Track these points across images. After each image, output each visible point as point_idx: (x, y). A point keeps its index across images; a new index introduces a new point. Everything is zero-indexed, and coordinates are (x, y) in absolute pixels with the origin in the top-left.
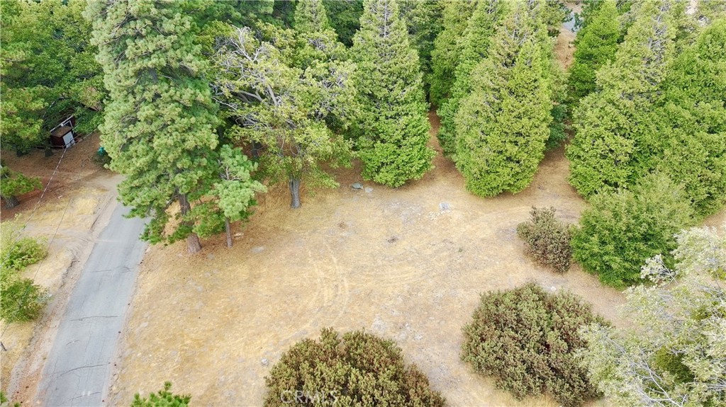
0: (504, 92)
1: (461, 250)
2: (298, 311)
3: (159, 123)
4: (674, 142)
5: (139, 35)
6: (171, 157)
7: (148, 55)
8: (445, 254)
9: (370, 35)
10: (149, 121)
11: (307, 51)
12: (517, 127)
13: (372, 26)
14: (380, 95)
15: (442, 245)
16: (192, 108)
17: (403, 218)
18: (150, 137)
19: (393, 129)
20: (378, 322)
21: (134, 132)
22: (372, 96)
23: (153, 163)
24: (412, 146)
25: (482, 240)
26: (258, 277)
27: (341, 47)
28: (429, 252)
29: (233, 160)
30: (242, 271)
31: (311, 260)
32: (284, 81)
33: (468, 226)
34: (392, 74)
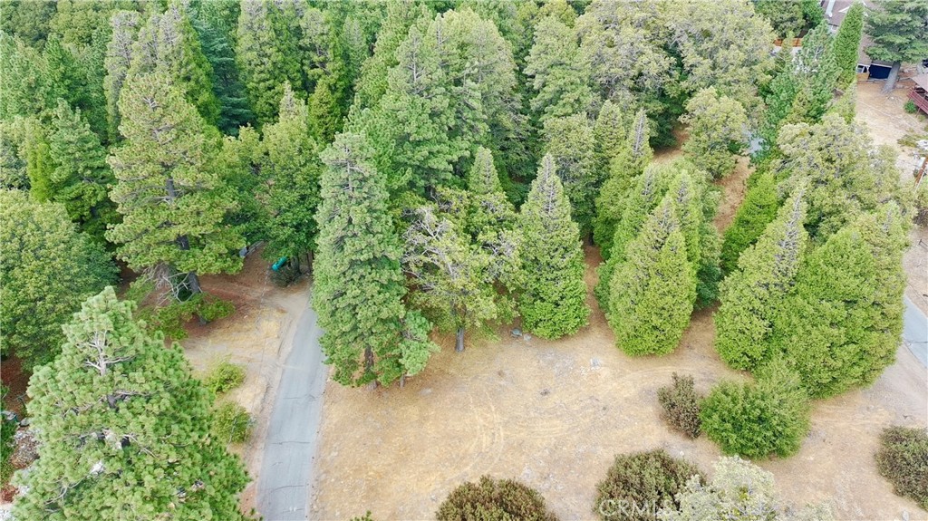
0: (652, 272)
1: (604, 409)
2: (461, 455)
4: (801, 331)
6: (369, 325)
7: (361, 251)
8: (591, 411)
9: (536, 210)
12: (661, 303)
14: (543, 261)
15: (589, 401)
16: (387, 286)
17: (556, 371)
19: (553, 291)
20: (527, 471)
21: (341, 303)
24: (569, 306)
25: (626, 399)
26: (426, 419)
27: (509, 210)
28: (576, 408)
29: (415, 324)
30: (413, 411)
31: (472, 406)
33: (615, 384)
34: (553, 244)
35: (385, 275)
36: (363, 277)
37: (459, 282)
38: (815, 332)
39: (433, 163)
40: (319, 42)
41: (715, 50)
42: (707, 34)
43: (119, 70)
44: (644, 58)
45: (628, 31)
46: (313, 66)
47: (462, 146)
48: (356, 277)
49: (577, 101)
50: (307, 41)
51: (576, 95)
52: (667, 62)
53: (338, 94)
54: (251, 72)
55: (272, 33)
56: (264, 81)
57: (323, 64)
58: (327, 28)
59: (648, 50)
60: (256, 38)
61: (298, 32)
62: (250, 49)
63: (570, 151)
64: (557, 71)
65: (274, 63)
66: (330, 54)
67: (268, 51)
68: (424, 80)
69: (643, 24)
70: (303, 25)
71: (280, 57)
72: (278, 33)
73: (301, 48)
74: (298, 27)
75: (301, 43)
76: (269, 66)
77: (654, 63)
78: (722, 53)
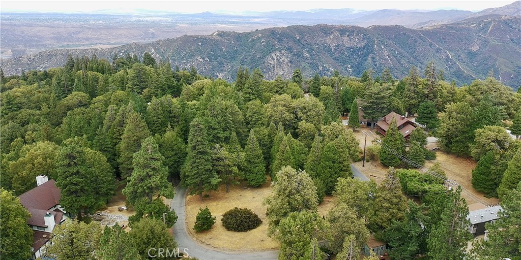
0: (282, 160)
3: (200, 163)
5: (199, 145)
6: (202, 171)
7: (200, 149)
9: (249, 146)
10: (198, 163)
11: (233, 150)
13: (250, 143)
14: (252, 161)
16: (207, 160)
17: (257, 194)
18: (197, 167)
19: (256, 170)
21: (194, 165)
22: (250, 161)
23: (197, 173)
24: (260, 174)
27: (242, 149)
29: (215, 173)
31: (232, 202)
32: (227, 156)
34: (255, 156)
35: (206, 157)
36: (200, 158)
37: (227, 162)
38: (326, 171)
39: (218, 135)
40: (177, 114)
41: (307, 112)
42: (305, 108)
43: (109, 124)
44: (285, 115)
45: (280, 108)
46: (174, 122)
47: (227, 134)
48: (199, 157)
49: (262, 123)
50: (173, 114)
51: (262, 121)
52: (292, 116)
53: (183, 132)
54: (154, 124)
55: (162, 111)
56: (158, 127)
57: (178, 122)
58: (180, 110)
59: (287, 113)
60: (157, 113)
61: (170, 112)
62: (154, 116)
63: (260, 137)
64: (256, 115)
65: (162, 121)
66: (180, 118)
67: (160, 117)
68: (216, 113)
69: (285, 106)
70: (172, 109)
71: (164, 119)
72: (164, 111)
73: (170, 117)
74: (170, 110)
75: (171, 115)
76: (160, 122)
77: (288, 116)
78: (309, 114)
